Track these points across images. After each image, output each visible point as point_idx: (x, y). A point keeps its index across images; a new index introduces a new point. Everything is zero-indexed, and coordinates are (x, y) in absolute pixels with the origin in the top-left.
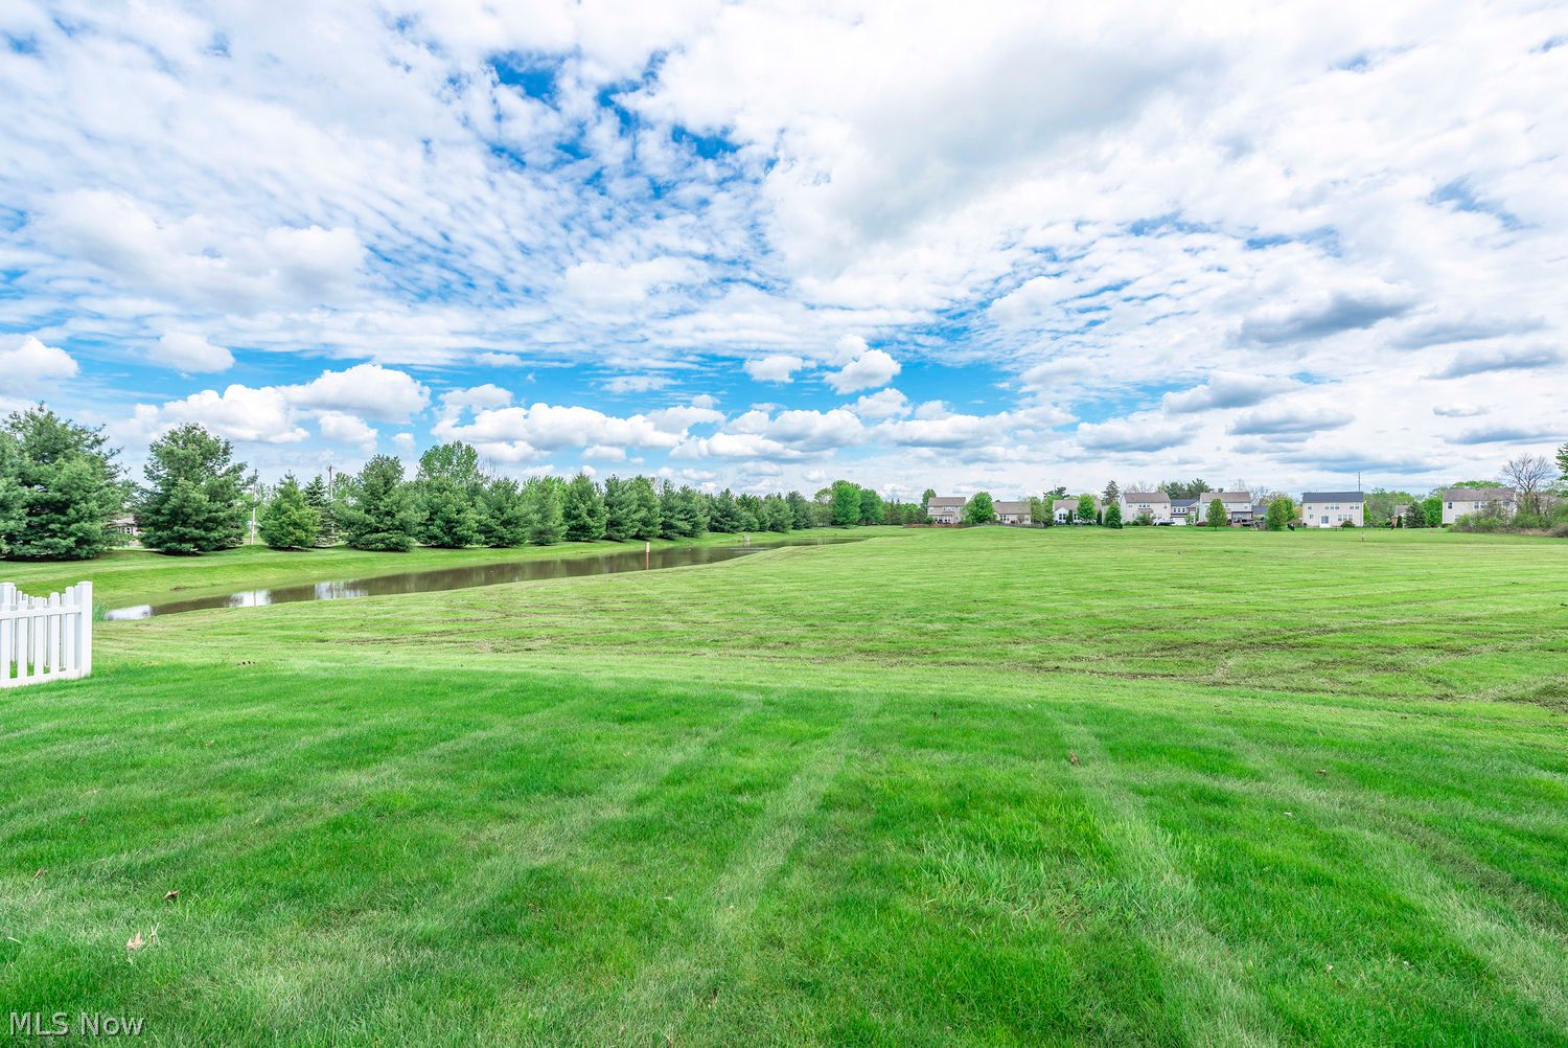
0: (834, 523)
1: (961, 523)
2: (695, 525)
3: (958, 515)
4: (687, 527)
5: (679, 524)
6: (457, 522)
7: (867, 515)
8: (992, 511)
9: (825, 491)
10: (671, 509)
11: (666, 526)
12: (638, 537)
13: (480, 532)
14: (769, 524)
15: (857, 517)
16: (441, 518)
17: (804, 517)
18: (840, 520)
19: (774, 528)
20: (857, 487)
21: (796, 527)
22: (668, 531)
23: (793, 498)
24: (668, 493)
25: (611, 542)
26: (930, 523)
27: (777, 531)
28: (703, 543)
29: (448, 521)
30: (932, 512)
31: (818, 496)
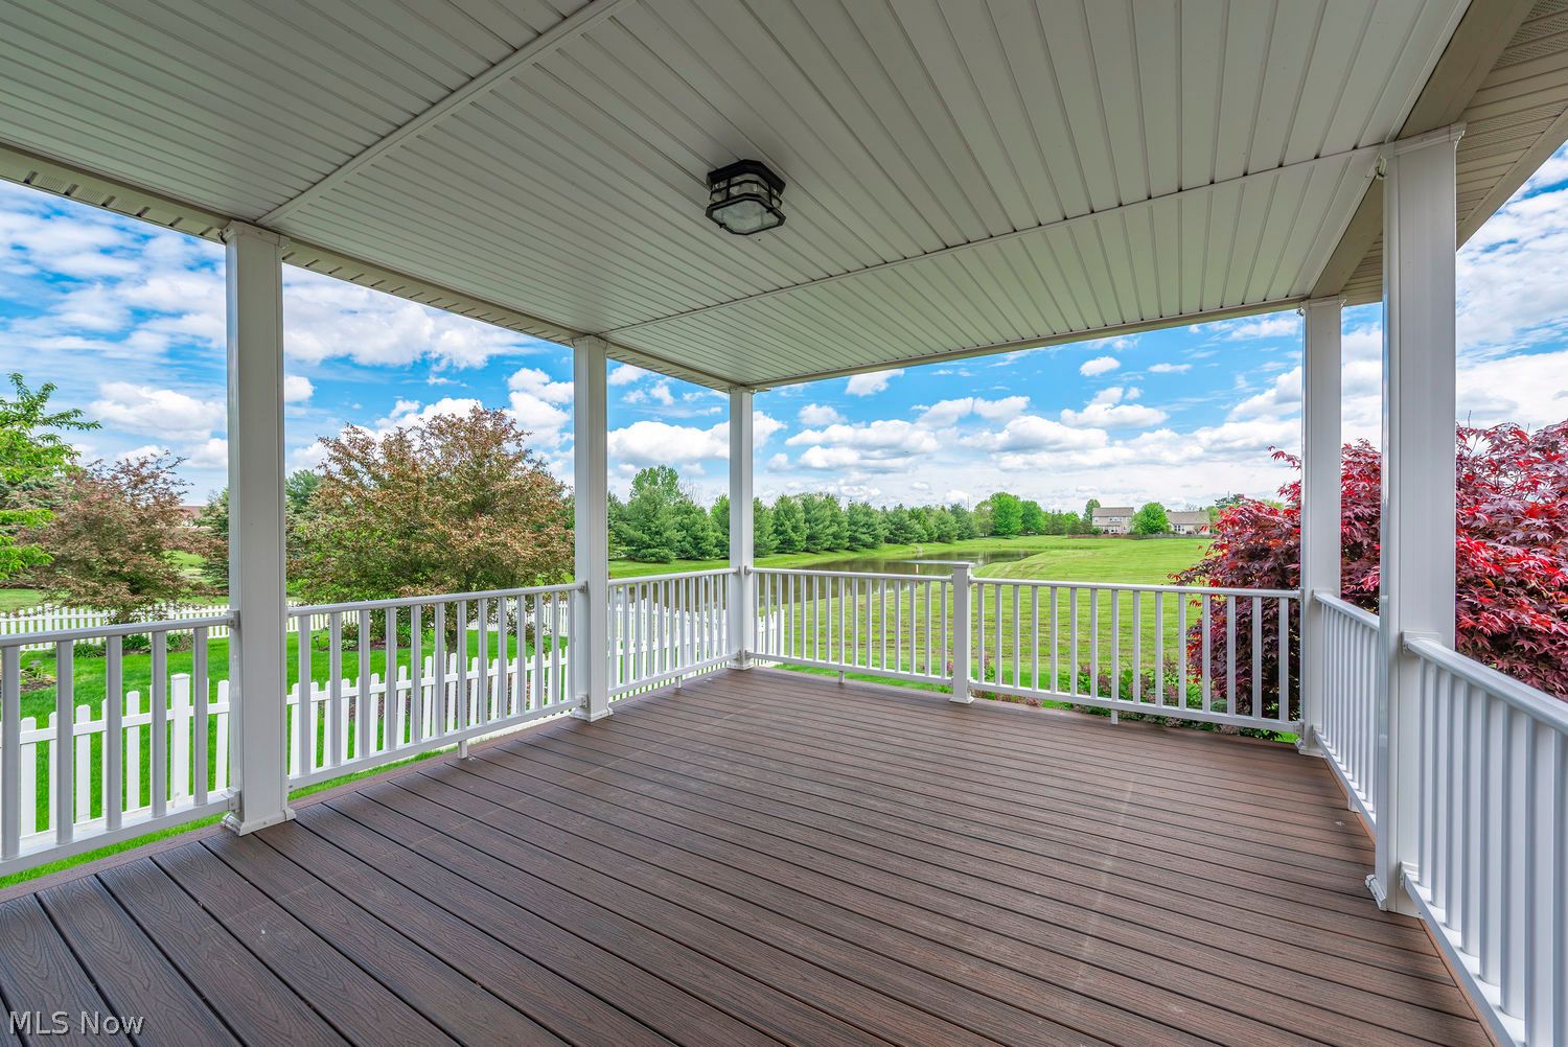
0: (995, 534)
1: (1131, 533)
2: (876, 537)
3: (1126, 526)
4: (868, 539)
5: (863, 537)
6: (702, 539)
7: (1028, 525)
8: (1165, 522)
9: (985, 503)
10: (855, 524)
11: (853, 539)
12: (829, 550)
13: (716, 546)
14: (936, 535)
15: (1020, 527)
16: (691, 536)
17: (966, 528)
18: (1001, 530)
19: (941, 539)
20: (1016, 498)
21: (961, 538)
22: (854, 543)
23: (956, 510)
24: (852, 508)
25: (808, 554)
26: (1096, 533)
27: (943, 542)
28: (882, 554)
29: (696, 538)
30: (1097, 523)
31: (978, 507)
